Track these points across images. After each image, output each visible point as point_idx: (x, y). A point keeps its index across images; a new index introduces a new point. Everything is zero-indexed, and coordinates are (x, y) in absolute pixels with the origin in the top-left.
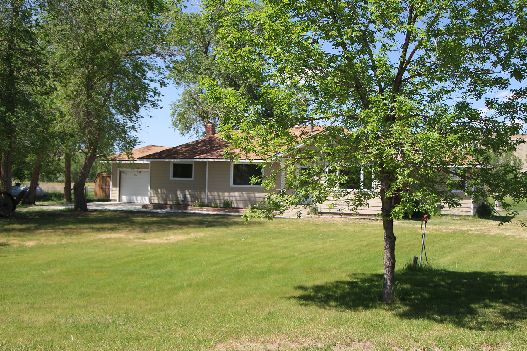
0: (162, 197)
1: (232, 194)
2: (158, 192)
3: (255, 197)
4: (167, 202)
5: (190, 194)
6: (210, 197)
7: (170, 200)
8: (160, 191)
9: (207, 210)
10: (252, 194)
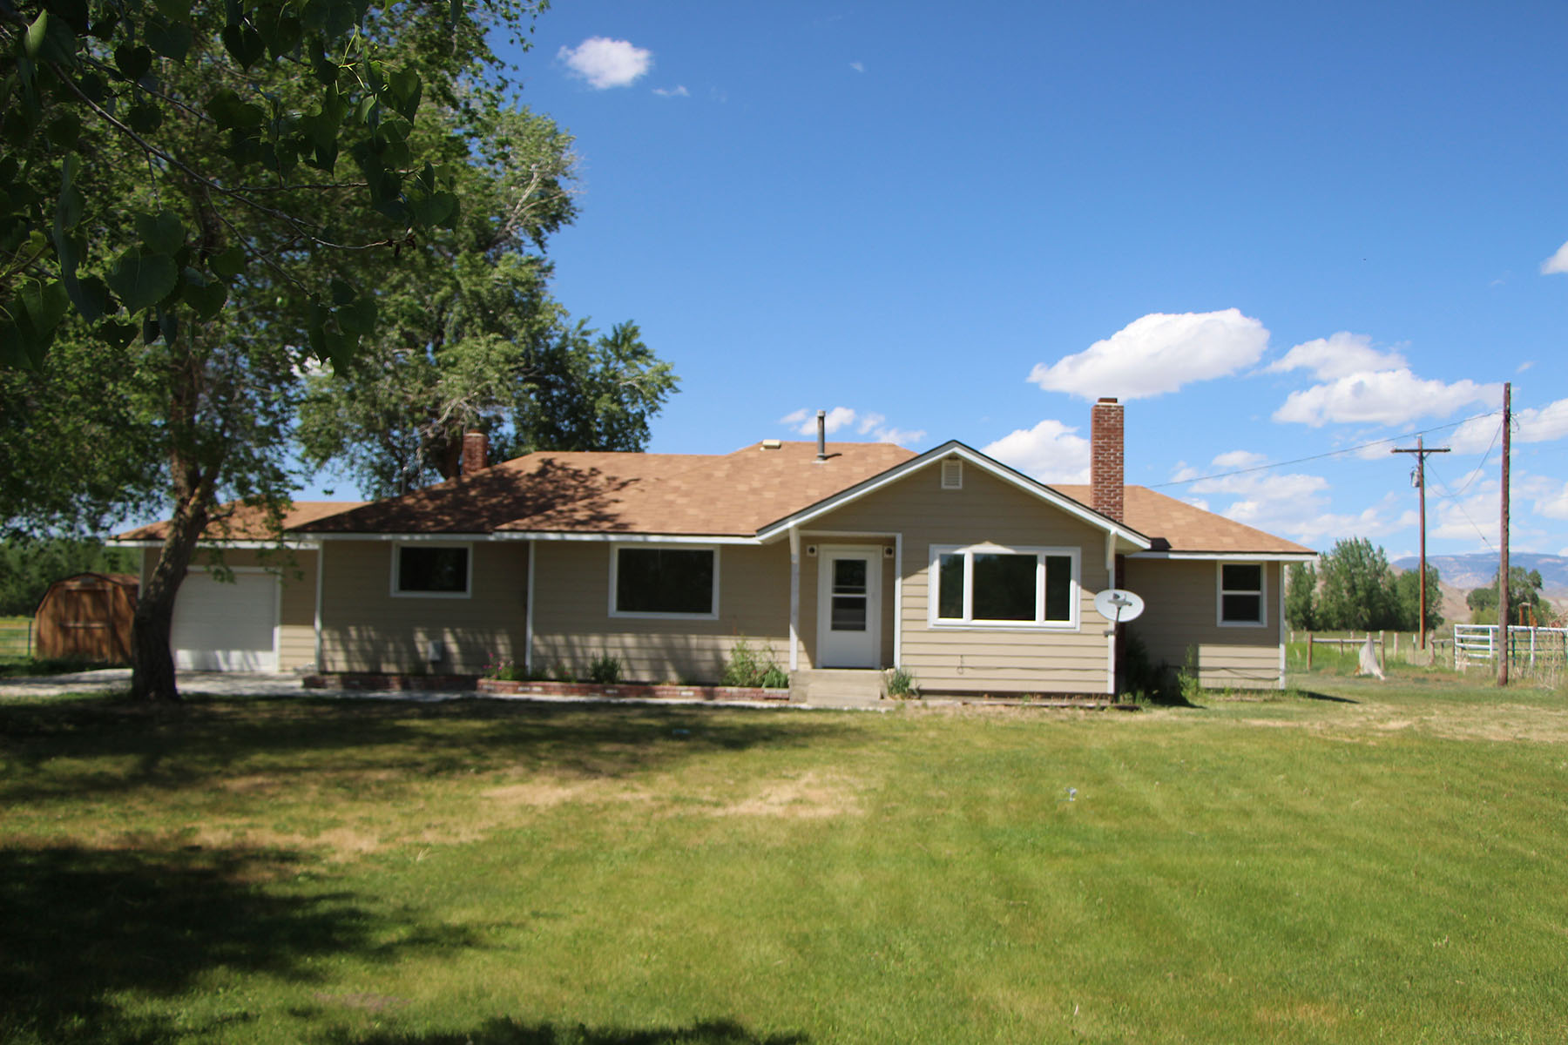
0: (362, 651)
1: (614, 640)
2: (349, 635)
3: (688, 649)
4: (379, 667)
5: (458, 641)
6: (542, 650)
7: (388, 662)
8: (353, 633)
9: (546, 691)
10: (678, 641)
